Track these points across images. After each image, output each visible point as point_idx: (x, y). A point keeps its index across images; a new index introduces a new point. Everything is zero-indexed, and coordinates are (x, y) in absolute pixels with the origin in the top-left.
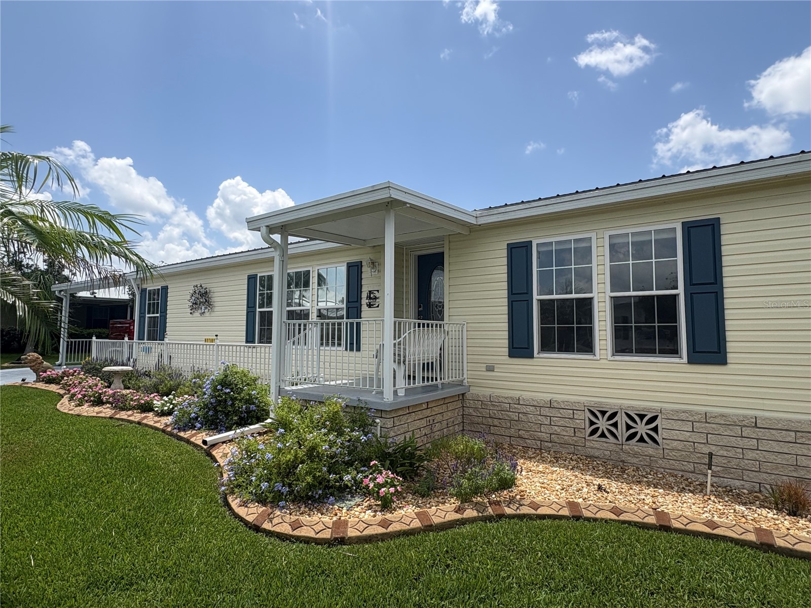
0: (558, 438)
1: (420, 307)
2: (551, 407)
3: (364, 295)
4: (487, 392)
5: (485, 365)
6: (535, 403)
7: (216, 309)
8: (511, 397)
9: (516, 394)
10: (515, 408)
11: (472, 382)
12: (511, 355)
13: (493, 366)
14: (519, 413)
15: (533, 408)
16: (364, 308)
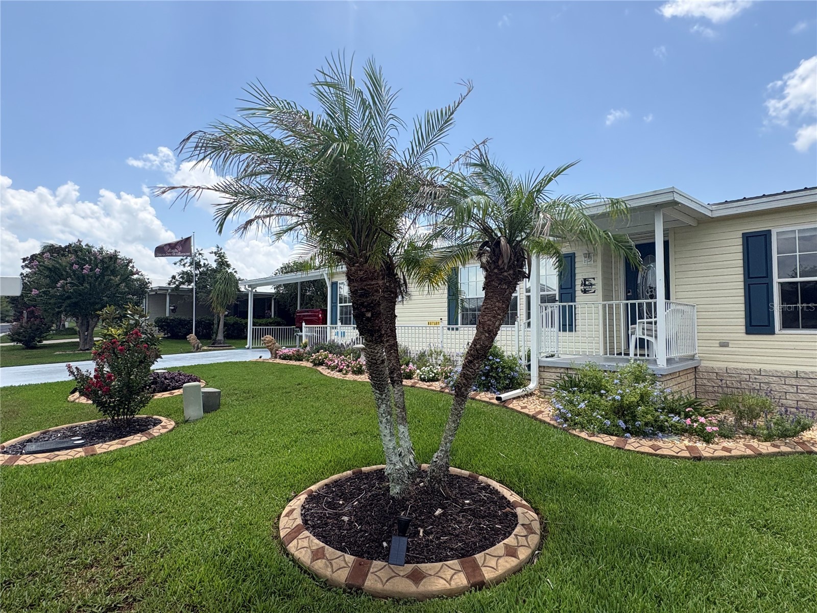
0: (806, 404)
1: (629, 292)
2: (797, 377)
3: (578, 282)
4: (723, 365)
5: (718, 342)
6: (779, 374)
7: (413, 298)
8: (751, 369)
9: (757, 367)
10: (755, 378)
11: (703, 357)
12: (748, 332)
13: (728, 343)
14: (760, 383)
15: (777, 379)
16: (579, 293)
